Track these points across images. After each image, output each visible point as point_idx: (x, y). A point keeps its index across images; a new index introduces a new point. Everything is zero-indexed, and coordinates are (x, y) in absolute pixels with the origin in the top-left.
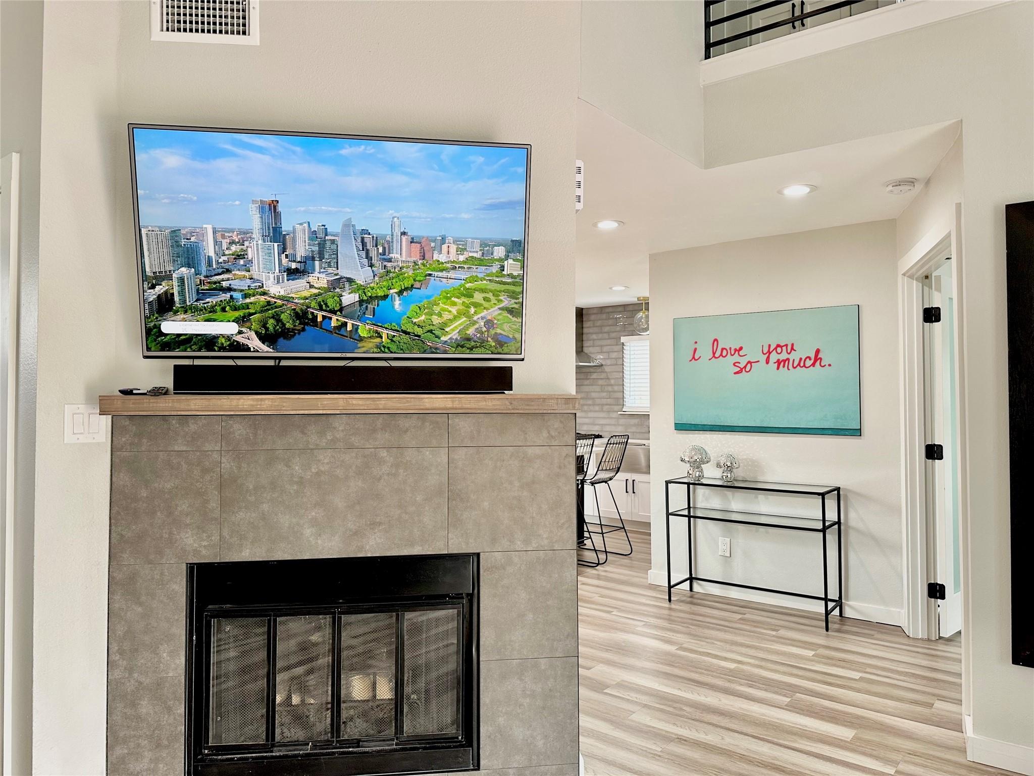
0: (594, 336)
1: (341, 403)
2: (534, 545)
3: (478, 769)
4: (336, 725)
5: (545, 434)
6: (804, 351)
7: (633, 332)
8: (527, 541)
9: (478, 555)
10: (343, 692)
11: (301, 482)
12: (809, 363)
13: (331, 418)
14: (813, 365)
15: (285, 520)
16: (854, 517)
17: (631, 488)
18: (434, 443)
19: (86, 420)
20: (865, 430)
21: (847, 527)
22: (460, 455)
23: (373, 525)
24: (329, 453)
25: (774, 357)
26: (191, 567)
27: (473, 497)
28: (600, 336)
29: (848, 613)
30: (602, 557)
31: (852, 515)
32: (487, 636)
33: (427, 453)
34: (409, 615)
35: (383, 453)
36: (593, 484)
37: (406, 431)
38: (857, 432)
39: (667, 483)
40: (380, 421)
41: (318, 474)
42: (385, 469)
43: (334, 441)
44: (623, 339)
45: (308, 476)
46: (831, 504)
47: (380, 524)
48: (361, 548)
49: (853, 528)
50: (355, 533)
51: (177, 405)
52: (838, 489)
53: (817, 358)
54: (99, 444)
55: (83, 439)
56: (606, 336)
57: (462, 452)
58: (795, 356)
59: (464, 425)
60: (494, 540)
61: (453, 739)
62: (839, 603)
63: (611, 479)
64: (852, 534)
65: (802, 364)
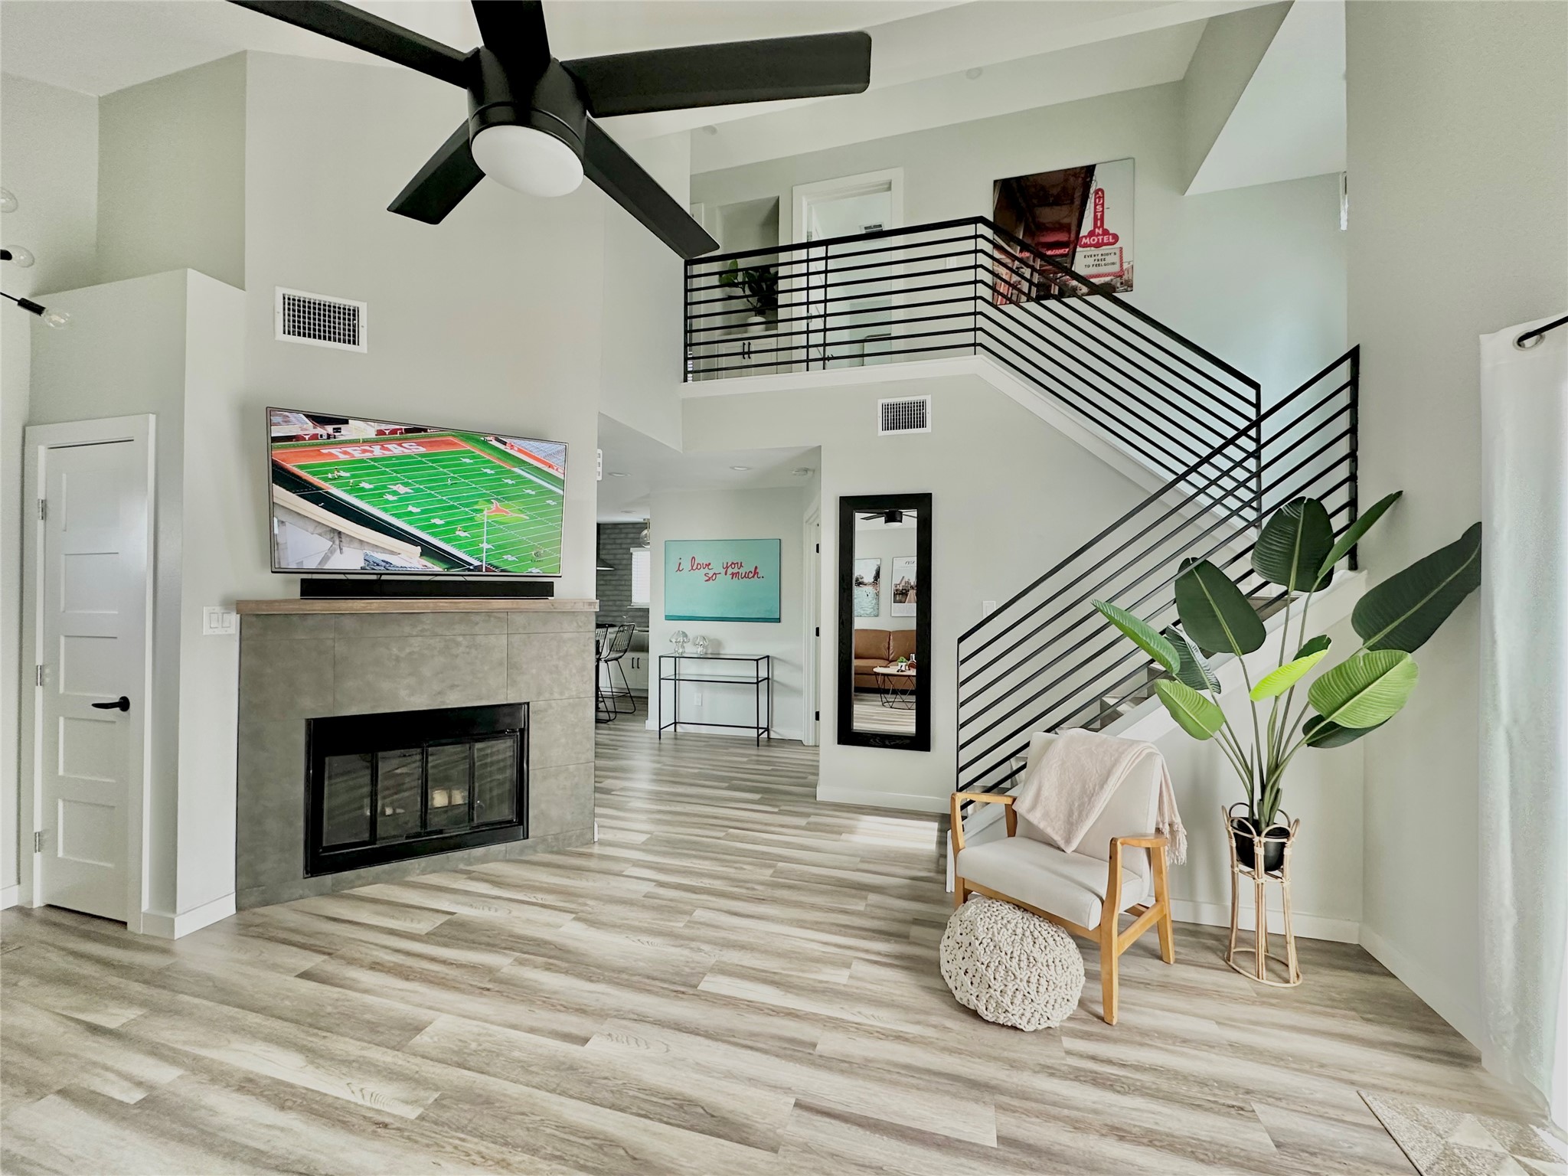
0: (609, 547)
1: (431, 605)
2: (567, 695)
3: (528, 838)
4: (424, 823)
5: (575, 624)
6: (748, 567)
7: (640, 543)
8: (561, 693)
9: (528, 704)
10: (429, 803)
11: (398, 659)
12: (751, 575)
13: (421, 616)
14: (753, 577)
15: (386, 686)
16: (779, 674)
17: (636, 665)
18: (497, 631)
19: (220, 617)
20: (782, 619)
21: (773, 681)
22: (516, 639)
23: (453, 687)
24: (420, 639)
25: (730, 571)
26: (308, 721)
27: (525, 666)
28: (614, 546)
29: (773, 735)
30: (612, 716)
31: (776, 673)
32: (534, 754)
33: (492, 638)
34: (478, 745)
35: (460, 639)
36: (606, 661)
37: (477, 624)
38: (779, 620)
39: (660, 657)
40: (457, 617)
41: (411, 653)
42: (461, 649)
43: (422, 631)
44: (632, 550)
45: (403, 655)
46: (763, 664)
47: (458, 686)
48: (443, 703)
49: (777, 682)
50: (439, 693)
51: (303, 607)
52: (768, 657)
53: (756, 573)
54: (230, 635)
55: (218, 632)
56: (618, 546)
57: (517, 637)
58: (742, 571)
59: (519, 619)
60: (539, 694)
61: (510, 822)
62: (767, 730)
63: (621, 657)
64: (775, 684)
65: (746, 576)
